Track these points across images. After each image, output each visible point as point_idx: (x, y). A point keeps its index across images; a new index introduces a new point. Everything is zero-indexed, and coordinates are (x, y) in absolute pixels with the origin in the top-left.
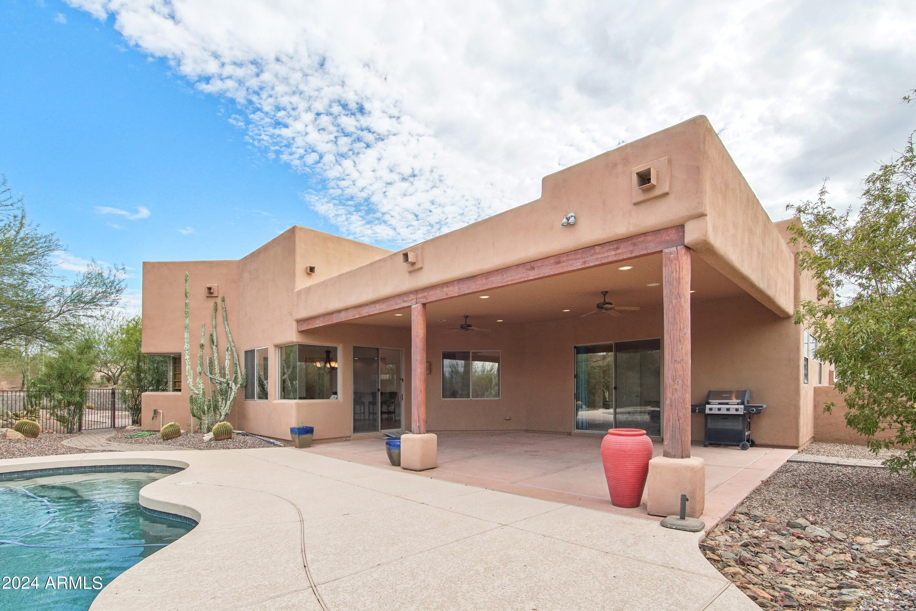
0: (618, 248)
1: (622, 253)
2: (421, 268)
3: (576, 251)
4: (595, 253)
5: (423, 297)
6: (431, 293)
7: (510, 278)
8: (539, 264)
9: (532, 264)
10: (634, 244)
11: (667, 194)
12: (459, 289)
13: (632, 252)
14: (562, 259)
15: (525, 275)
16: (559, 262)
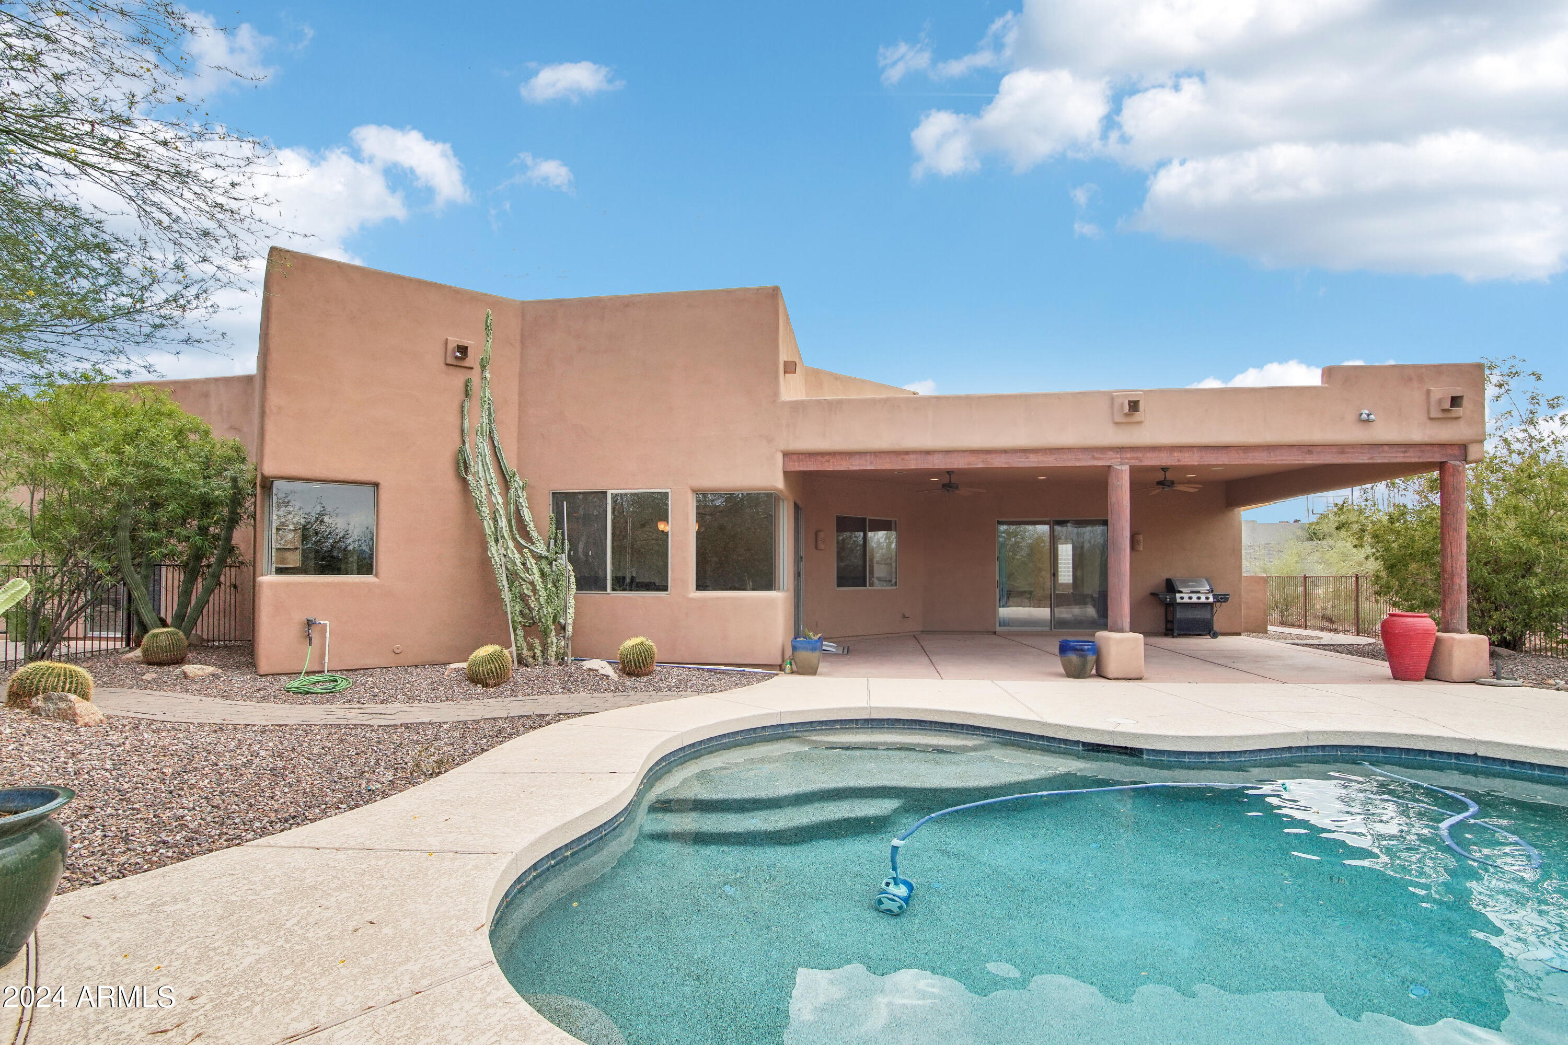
0: (1405, 452)
1: (1410, 457)
2: (1140, 423)
3: (1362, 446)
4: (1383, 452)
5: (1133, 458)
6: (1148, 455)
7: (1279, 458)
8: (1319, 449)
9: (1310, 448)
10: (1422, 451)
11: (1459, 418)
12: (1202, 457)
13: (1419, 458)
14: (1347, 450)
15: (1300, 457)
16: (1343, 453)
